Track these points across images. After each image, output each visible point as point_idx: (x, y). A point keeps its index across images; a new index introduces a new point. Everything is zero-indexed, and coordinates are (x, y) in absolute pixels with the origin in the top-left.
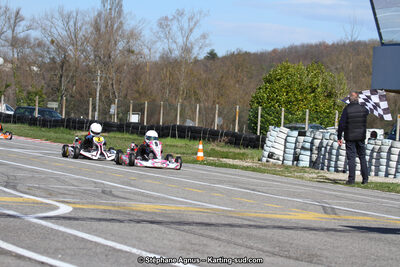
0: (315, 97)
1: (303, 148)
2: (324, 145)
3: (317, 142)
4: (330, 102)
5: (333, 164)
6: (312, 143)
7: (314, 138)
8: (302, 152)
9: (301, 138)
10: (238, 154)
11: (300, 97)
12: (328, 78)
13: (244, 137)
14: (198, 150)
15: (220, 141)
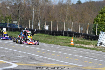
13: (90, 36)
14: (71, 41)
15: (81, 37)
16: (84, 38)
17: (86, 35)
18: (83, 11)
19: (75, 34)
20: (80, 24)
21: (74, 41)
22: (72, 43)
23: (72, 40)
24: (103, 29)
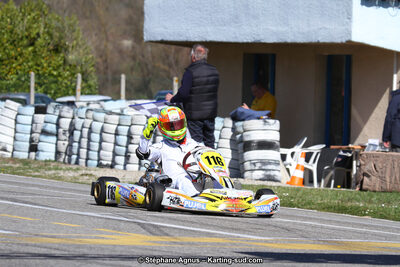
0: (34, 52)
1: (44, 132)
2: (78, 126)
3: (65, 123)
4: (58, 60)
5: (94, 155)
6: (58, 125)
7: (60, 117)
8: (43, 138)
9: (41, 118)
11: (13, 53)
12: (54, 23)
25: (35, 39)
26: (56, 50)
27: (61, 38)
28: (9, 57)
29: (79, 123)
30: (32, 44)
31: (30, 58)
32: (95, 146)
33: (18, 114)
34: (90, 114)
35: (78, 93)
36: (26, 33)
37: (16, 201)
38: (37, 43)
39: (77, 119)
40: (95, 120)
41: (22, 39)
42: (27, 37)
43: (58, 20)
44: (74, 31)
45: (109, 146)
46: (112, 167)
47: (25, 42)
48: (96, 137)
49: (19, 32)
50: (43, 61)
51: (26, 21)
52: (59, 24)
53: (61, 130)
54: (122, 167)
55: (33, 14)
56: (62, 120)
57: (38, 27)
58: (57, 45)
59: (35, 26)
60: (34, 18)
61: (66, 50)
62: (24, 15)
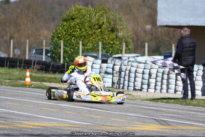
0: (101, 32)
1: (106, 73)
3: (117, 68)
4: (113, 36)
5: (132, 84)
6: (113, 69)
7: (114, 65)
8: (106, 75)
9: (104, 65)
10: (51, 78)
11: (90, 32)
12: (111, 17)
13: (52, 65)
14: (26, 77)
15: (33, 69)
16: (39, 70)
17: (44, 63)
18: (17, 17)
19: (21, 62)
20: (28, 42)
21: (31, 75)
22: (28, 80)
23: (28, 74)
24: (71, 51)
25: (101, 25)
26: (112, 31)
27: (115, 24)
28: (88, 35)
29: (124, 68)
30: (100, 28)
31: (99, 35)
32: (132, 79)
33: (93, 63)
34: (130, 63)
35: (124, 53)
36: (97, 22)
37: (92, 108)
38: (102, 27)
39: (123, 66)
40: (132, 66)
41: (95, 25)
42: (97, 24)
43: (113, 15)
44: (121, 21)
45: (139, 80)
46: (141, 90)
47: (97, 27)
48: (132, 75)
49: (93, 22)
50: (105, 36)
51: (97, 16)
52: (114, 18)
53: (115, 72)
54: (146, 90)
55: (101, 13)
56: (115, 66)
57: (103, 19)
58: (113, 28)
59: (101, 18)
60: (101, 15)
61: (117, 30)
62: (96, 13)
